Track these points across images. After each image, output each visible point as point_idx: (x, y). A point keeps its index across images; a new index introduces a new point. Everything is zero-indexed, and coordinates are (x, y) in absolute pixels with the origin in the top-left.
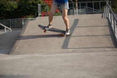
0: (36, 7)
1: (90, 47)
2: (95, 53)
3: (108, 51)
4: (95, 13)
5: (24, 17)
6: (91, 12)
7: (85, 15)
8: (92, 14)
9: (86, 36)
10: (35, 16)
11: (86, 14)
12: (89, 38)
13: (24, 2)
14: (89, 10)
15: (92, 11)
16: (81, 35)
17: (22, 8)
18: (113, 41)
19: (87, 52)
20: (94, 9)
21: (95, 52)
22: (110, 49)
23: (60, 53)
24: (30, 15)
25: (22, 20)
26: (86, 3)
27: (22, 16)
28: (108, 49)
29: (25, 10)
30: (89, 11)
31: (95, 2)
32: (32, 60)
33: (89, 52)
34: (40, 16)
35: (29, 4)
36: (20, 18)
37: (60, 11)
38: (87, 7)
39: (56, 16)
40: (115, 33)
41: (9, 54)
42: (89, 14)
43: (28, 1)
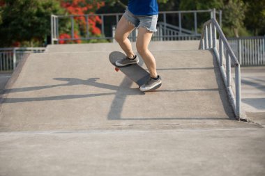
0: (46, 21)
1: (169, 117)
2: (182, 130)
3: (212, 126)
4: (184, 39)
5: (16, 46)
6: (176, 36)
7: (162, 42)
8: (177, 39)
10: (44, 42)
11: (163, 40)
12: (169, 97)
13: (18, 10)
14: (170, 32)
15: (177, 34)
17: (13, 23)
18: (224, 105)
19: (164, 128)
20: (180, 28)
21: (182, 128)
22: (218, 122)
23: (99, 129)
24: (33, 40)
25: (12, 50)
27: (14, 42)
28: (211, 122)
29: (20, 27)
30: (170, 34)
31: (185, 12)
32: (33, 146)
33: (168, 128)
34: (55, 42)
35: (30, 15)
36: (9, 46)
37: (101, 33)
38: (166, 24)
39: (93, 42)
40: (228, 86)
42: (170, 40)
43: (28, 7)
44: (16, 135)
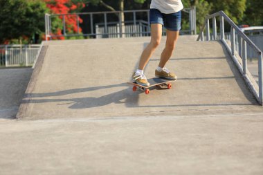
0: (34, 20)
10: (32, 39)
17: (4, 22)
21: (213, 114)
23: (132, 115)
28: (238, 108)
29: (11, 26)
34: (49, 39)
35: (19, 16)
41: (14, 117)
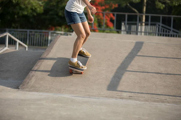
1: (159, 93)
4: (174, 36)
5: (52, 30)
6: (167, 33)
7: (157, 37)
8: (169, 36)
9: (155, 73)
11: (158, 35)
12: (160, 78)
13: (55, 4)
14: (164, 30)
15: (169, 32)
16: (147, 70)
17: (51, 13)
19: (155, 101)
20: (172, 29)
21: (169, 103)
24: (63, 27)
25: (48, 33)
26: (159, 17)
27: (50, 26)
29: (55, 16)
30: (164, 32)
31: (176, 16)
33: (158, 102)
36: (46, 29)
37: (114, 26)
38: (161, 24)
39: (107, 32)
42: (163, 36)
43: (62, 3)
44: (44, 95)
